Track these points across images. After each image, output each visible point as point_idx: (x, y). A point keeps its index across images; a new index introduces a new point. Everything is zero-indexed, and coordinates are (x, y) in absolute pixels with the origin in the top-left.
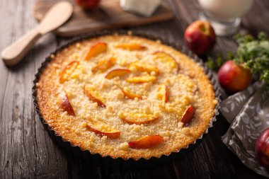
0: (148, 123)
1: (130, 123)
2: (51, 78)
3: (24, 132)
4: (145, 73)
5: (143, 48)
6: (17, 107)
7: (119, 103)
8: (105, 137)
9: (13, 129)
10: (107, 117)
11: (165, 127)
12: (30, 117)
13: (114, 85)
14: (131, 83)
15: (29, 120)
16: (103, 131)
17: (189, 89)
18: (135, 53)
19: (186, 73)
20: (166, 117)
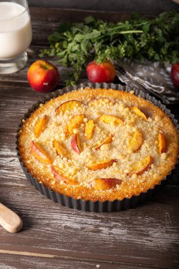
0: (143, 137)
1: (140, 148)
2: (69, 189)
3: (115, 226)
4: (82, 125)
5: (47, 119)
6: (83, 228)
7: (114, 150)
8: (152, 166)
9: (110, 234)
10: (129, 160)
11: (150, 130)
12: (99, 221)
13: (91, 149)
14: (92, 137)
15: (102, 222)
16: (146, 165)
17: (111, 104)
18: (52, 126)
19: (89, 100)
20: (140, 126)
